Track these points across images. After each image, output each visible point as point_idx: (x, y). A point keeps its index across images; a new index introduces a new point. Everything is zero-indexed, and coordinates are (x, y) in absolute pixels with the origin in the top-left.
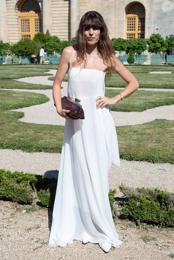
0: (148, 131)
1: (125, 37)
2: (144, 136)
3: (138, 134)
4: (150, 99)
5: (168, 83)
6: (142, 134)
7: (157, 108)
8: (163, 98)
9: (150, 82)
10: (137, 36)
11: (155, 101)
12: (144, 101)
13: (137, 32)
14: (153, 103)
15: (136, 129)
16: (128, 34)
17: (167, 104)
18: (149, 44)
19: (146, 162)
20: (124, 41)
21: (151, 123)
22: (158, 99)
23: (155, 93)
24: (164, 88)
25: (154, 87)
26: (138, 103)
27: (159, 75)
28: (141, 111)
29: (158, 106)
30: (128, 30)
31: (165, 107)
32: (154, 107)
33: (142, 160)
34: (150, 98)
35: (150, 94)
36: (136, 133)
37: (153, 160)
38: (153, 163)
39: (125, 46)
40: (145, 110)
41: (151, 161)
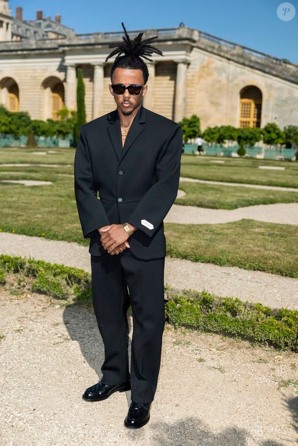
0: (226, 231)
1: (237, 125)
2: (219, 236)
3: (214, 234)
4: (245, 197)
5: (274, 180)
6: (218, 234)
7: (251, 208)
8: (262, 196)
9: (253, 178)
10: (251, 125)
11: (250, 199)
12: (238, 198)
13: (252, 119)
14: (248, 201)
15: (214, 228)
16: (241, 122)
17: (264, 203)
18: (263, 134)
19: (212, 265)
20: (234, 129)
21: (235, 223)
22: (255, 197)
23: (255, 190)
24: (269, 185)
25: (257, 184)
26: (230, 199)
27: (268, 170)
28: (231, 209)
29: (253, 205)
30: (242, 117)
31: (261, 206)
32: (248, 206)
33: (208, 262)
34: (246, 195)
35: (248, 191)
36: (212, 233)
37: (220, 263)
38: (221, 266)
39: (235, 135)
40: (236, 208)
41: (218, 263)
